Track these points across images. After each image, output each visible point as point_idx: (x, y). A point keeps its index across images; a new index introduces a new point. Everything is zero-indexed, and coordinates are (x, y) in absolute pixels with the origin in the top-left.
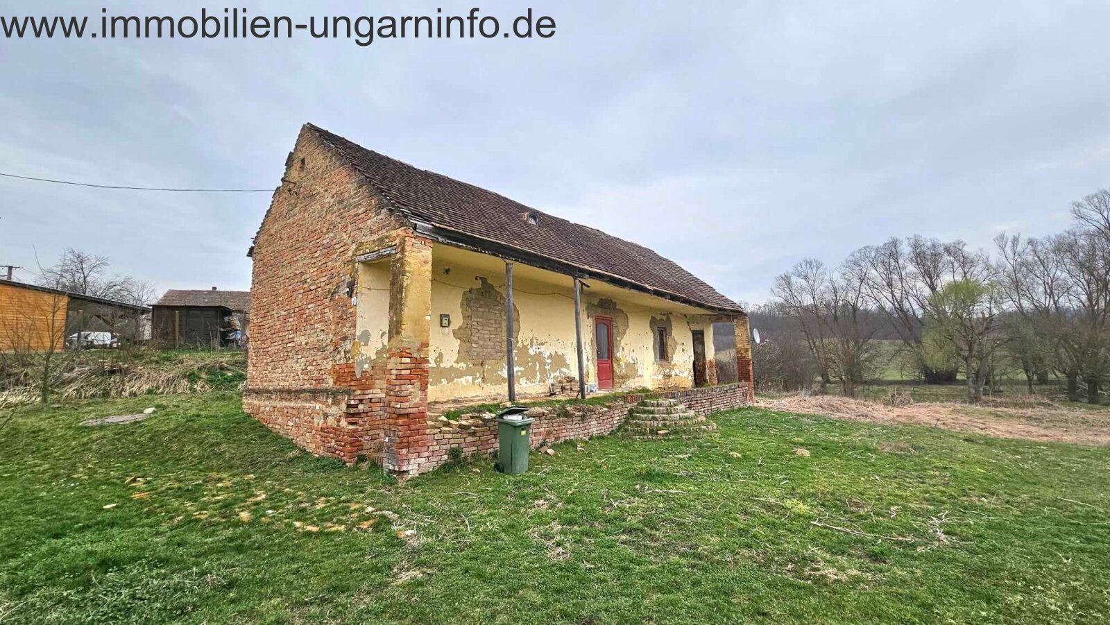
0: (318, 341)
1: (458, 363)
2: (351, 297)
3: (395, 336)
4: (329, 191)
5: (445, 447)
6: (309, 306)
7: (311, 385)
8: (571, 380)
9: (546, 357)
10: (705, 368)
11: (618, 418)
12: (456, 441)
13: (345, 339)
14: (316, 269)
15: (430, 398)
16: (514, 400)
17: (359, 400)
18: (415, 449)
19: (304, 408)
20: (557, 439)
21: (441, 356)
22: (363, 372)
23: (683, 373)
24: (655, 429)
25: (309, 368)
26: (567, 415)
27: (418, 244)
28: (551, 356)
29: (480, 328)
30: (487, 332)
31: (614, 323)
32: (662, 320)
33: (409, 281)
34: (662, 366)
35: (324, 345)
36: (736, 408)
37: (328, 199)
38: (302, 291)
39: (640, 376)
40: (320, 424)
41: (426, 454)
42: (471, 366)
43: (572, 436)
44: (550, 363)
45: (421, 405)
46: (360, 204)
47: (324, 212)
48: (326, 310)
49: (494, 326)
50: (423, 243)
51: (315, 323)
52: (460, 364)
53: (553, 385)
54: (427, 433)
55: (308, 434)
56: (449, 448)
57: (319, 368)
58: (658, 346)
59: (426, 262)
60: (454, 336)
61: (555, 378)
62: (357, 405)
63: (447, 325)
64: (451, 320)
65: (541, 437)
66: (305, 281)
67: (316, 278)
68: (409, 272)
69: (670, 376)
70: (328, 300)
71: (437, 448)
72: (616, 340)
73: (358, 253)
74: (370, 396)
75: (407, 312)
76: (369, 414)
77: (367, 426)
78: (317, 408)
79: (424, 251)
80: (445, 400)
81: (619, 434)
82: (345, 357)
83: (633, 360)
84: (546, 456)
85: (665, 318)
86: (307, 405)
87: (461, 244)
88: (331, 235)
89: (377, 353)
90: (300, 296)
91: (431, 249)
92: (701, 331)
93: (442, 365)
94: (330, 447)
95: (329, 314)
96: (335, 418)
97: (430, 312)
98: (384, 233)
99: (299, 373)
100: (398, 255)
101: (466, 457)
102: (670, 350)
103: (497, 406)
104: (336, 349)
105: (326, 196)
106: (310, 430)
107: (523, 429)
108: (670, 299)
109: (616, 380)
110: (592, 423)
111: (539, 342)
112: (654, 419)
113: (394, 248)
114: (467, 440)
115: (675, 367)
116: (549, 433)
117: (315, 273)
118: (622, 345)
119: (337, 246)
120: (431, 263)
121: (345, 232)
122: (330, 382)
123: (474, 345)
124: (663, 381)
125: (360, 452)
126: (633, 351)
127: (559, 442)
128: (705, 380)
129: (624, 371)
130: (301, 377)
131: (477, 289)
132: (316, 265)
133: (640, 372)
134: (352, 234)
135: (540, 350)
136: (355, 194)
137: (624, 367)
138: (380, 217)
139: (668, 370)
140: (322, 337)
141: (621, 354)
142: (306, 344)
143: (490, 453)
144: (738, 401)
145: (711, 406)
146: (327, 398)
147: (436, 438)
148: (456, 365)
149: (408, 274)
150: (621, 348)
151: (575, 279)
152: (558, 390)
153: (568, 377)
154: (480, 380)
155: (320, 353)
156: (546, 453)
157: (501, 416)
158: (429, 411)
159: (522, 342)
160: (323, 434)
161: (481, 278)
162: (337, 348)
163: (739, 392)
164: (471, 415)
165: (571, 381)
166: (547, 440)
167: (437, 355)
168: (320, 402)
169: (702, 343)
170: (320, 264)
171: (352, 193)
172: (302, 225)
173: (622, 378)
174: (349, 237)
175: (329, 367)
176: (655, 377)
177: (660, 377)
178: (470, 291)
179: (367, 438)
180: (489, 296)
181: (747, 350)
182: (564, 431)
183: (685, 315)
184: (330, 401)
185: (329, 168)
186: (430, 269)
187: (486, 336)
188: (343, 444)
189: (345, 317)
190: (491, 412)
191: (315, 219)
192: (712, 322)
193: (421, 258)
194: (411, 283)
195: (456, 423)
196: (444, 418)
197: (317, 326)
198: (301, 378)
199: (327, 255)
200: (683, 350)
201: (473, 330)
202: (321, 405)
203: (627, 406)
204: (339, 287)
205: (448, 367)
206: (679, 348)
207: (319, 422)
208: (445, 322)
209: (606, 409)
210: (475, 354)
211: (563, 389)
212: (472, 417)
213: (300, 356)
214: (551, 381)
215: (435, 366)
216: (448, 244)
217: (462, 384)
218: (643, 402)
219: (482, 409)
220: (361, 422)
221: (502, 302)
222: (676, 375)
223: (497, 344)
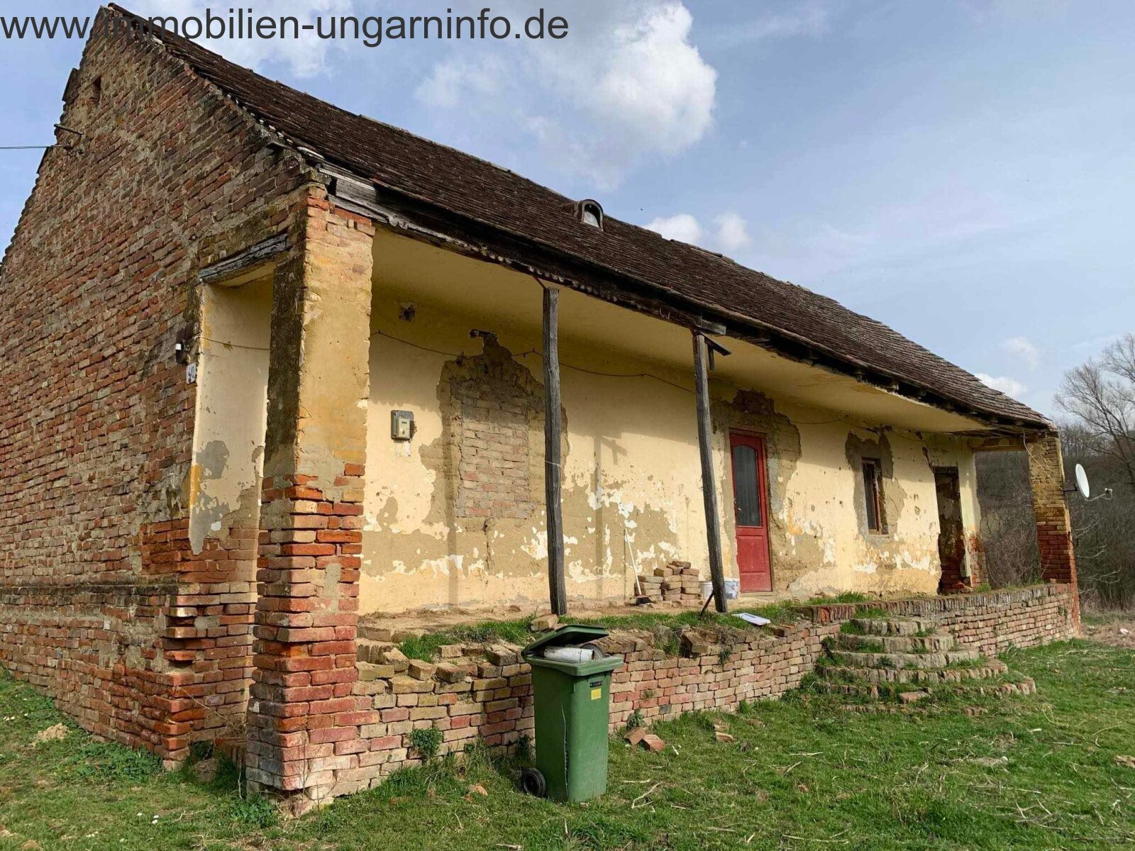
0: (115, 471)
1: (431, 524)
2: (185, 363)
3: (281, 447)
4: (148, 135)
5: (399, 728)
6: (100, 394)
7: (96, 572)
8: (681, 569)
9: (627, 516)
10: (964, 552)
11: (799, 660)
12: (430, 713)
13: (169, 462)
14: (115, 311)
15: (366, 606)
16: (564, 611)
17: (198, 607)
18: (325, 733)
19: (79, 625)
20: (665, 708)
21: (392, 505)
22: (208, 541)
23: (918, 560)
24: (892, 689)
25: (94, 533)
26: (687, 649)
27: (341, 227)
28: (635, 514)
29: (480, 444)
30: (495, 454)
31: (769, 445)
32: (870, 441)
33: (318, 312)
34: (873, 543)
35: (127, 479)
36: (1046, 642)
37: (145, 153)
38: (87, 362)
39: (829, 564)
40: (111, 664)
41: (351, 746)
42: (460, 531)
43: (700, 702)
44: (635, 530)
45: (342, 619)
46: (210, 151)
47: (135, 184)
48: (132, 400)
49: (512, 441)
50: (351, 224)
51: (110, 430)
52: (436, 525)
53: (642, 579)
54: (355, 691)
55: (85, 687)
56: (410, 731)
57: (114, 532)
58: (864, 501)
59: (358, 270)
60: (423, 462)
61: (646, 562)
62: (193, 618)
63: (407, 435)
64: (417, 424)
65: (629, 704)
66: (92, 341)
67: (114, 331)
68: (317, 292)
69: (891, 567)
70: (137, 377)
71: (379, 730)
72: (777, 482)
73: (201, 264)
74: (224, 599)
75: (311, 390)
76: (221, 641)
77: (215, 671)
78: (107, 626)
79: (353, 244)
80: (401, 610)
81: (807, 699)
82: (169, 506)
83: (813, 528)
84: (642, 751)
85: (876, 437)
86: (87, 618)
87: (440, 235)
88: (147, 230)
89: (242, 496)
90: (83, 374)
91: (371, 240)
92: (951, 468)
93: (395, 529)
94: (130, 721)
95: (139, 409)
96: (143, 651)
97: (367, 391)
98: (260, 205)
99: (74, 545)
100: (292, 253)
101: (450, 754)
102: (889, 507)
103: (526, 625)
104: (150, 488)
105: (139, 148)
106: (90, 678)
107: (594, 685)
108: (899, 392)
109: (778, 572)
110: (744, 671)
111: (611, 481)
112: (885, 663)
113: (282, 237)
114: (455, 710)
115: (901, 547)
116: (647, 695)
117: (114, 320)
118: (788, 495)
119: (160, 253)
120: (369, 273)
121: (175, 219)
122: (135, 566)
123: (467, 484)
124: (877, 578)
125: (197, 734)
126: (813, 508)
127: (668, 717)
128: (965, 579)
129: (794, 552)
130: (78, 554)
131: (475, 358)
132: (117, 301)
133: (829, 557)
134: (192, 220)
135: (612, 499)
136: (200, 130)
137: (793, 543)
138: (252, 171)
139: (887, 554)
140: (122, 462)
141: (786, 514)
142: (91, 480)
143: (510, 744)
144: (1049, 627)
145: (996, 636)
146: (126, 604)
147: (378, 705)
148: (426, 530)
149: (314, 296)
150: (786, 502)
151: (695, 335)
152: (653, 592)
153: (674, 563)
154: (480, 564)
155: (117, 498)
156: (643, 744)
157: (539, 650)
158: (360, 635)
159: (574, 481)
160: (116, 687)
161: (483, 334)
162: (152, 486)
163: (1051, 606)
164: (464, 646)
165: (681, 572)
166: (642, 712)
167: (384, 503)
168: (111, 612)
169: (956, 497)
170: (124, 297)
171: (193, 130)
172: (93, 218)
173: (791, 567)
174: (185, 229)
175: (135, 530)
176: (860, 568)
177: (871, 568)
178: (459, 363)
179: (215, 699)
180: (502, 374)
181: (1060, 512)
182: (682, 689)
183: (918, 434)
184: (132, 611)
185: (148, 85)
186: (369, 287)
187: (495, 464)
188: (157, 713)
189: (171, 412)
190: (511, 639)
191: (117, 202)
192: (973, 450)
193: (347, 259)
194: (321, 317)
195: (428, 666)
196: (396, 654)
197: (113, 437)
198: (78, 558)
199: (138, 277)
200: (917, 510)
201: (465, 449)
202: (114, 619)
203: (819, 631)
204: (161, 344)
205: (409, 532)
206: (909, 504)
207: (109, 658)
208: (403, 429)
209: (773, 638)
210: (470, 504)
211: (665, 588)
212: (465, 652)
213: (77, 508)
214: (639, 571)
215: (379, 529)
216: (409, 234)
217: (440, 573)
218: (854, 623)
219: (487, 632)
220: (199, 658)
221: (529, 389)
222: (904, 565)
223: (519, 482)
